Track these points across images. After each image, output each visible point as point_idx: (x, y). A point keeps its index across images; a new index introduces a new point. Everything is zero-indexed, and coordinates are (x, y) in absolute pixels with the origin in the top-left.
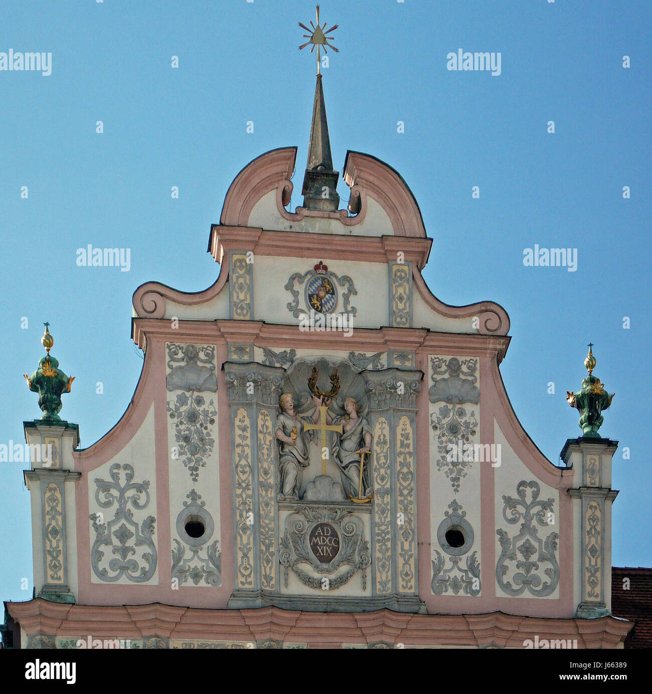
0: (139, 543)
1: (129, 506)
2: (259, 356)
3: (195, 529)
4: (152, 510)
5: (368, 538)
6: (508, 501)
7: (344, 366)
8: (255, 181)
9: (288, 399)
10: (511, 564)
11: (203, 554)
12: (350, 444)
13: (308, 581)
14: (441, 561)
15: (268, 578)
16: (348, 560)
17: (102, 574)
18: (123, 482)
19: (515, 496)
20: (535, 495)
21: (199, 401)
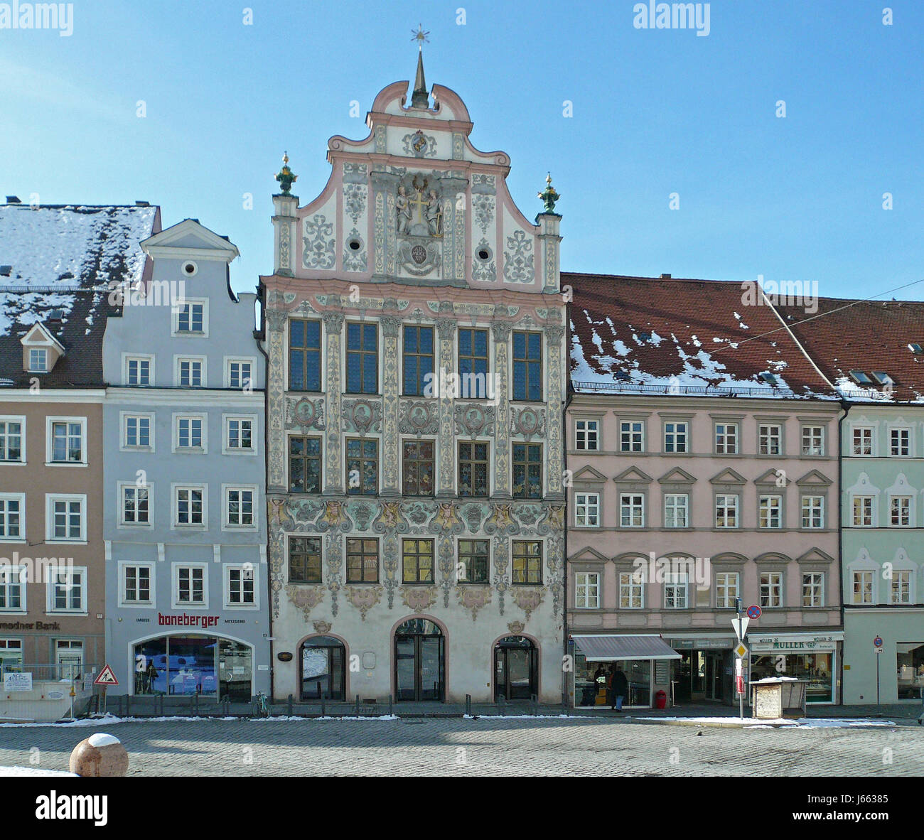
0: (327, 251)
1: (323, 234)
2: (389, 170)
3: (355, 246)
4: (334, 236)
5: (440, 253)
6: (510, 240)
7: (430, 176)
8: (389, 94)
9: (402, 189)
10: (511, 268)
11: (359, 257)
12: (433, 210)
13: (410, 271)
14: (477, 265)
15: (391, 270)
16: (431, 263)
17: (308, 265)
18: (320, 223)
19: (513, 237)
20: (523, 237)
21: (359, 188)
